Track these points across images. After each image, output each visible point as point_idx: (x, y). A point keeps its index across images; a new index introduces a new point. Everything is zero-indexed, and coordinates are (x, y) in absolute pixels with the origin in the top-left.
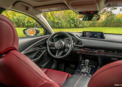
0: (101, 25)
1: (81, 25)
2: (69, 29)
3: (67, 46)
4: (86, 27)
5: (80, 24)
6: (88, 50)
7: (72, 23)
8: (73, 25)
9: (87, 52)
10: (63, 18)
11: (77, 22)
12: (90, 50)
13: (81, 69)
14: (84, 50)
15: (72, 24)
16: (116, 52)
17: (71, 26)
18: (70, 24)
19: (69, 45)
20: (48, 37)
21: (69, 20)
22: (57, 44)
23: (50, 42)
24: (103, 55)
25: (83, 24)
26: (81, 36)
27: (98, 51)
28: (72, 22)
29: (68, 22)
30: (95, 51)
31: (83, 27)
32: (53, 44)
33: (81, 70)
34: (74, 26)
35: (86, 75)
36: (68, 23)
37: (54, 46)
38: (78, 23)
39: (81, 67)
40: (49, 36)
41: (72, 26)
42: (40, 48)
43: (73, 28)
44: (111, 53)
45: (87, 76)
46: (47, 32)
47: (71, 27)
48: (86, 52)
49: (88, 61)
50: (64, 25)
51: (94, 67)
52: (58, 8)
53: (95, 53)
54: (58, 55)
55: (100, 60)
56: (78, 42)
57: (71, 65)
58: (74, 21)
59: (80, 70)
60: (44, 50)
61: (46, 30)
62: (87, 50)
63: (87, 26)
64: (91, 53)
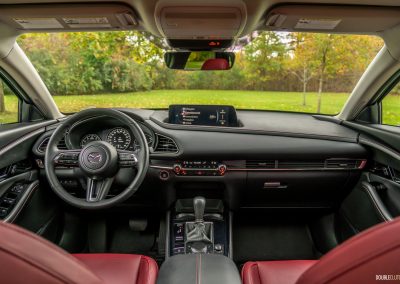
0: (186, 84)
1: (126, 84)
2: (84, 97)
3: (128, 158)
4: (143, 89)
5: (120, 81)
6: (197, 166)
7: (95, 78)
8: (98, 84)
9: (195, 173)
10: (61, 60)
11: (110, 73)
12: (202, 165)
13: (183, 230)
14: (183, 166)
15: (93, 82)
16: (276, 162)
17: (90, 86)
18: (88, 81)
19: (137, 155)
20: (42, 130)
21: (84, 66)
22: (88, 156)
23: (56, 149)
24: (243, 175)
25: (131, 81)
26: (165, 121)
27: (228, 166)
28: (93, 74)
29: (81, 74)
30: (217, 166)
31: (132, 91)
32: (69, 157)
33: (183, 234)
34: (102, 88)
35: (205, 249)
36: (80, 77)
37: (77, 165)
38: (115, 76)
39: (179, 225)
40: (46, 126)
41: (95, 86)
42: (10, 175)
43: (99, 92)
44: (263, 167)
45: (208, 250)
46: (34, 110)
47: (93, 88)
48: (188, 173)
49: (203, 201)
50: (66, 81)
51: (218, 216)
52: (98, 20)
53: (218, 173)
54: (94, 196)
55: (231, 191)
56: (161, 142)
57: (133, 223)
58: (101, 71)
59: (180, 234)
60: (30, 183)
61: (30, 102)
62: (193, 166)
63: (146, 86)
64: (205, 173)
